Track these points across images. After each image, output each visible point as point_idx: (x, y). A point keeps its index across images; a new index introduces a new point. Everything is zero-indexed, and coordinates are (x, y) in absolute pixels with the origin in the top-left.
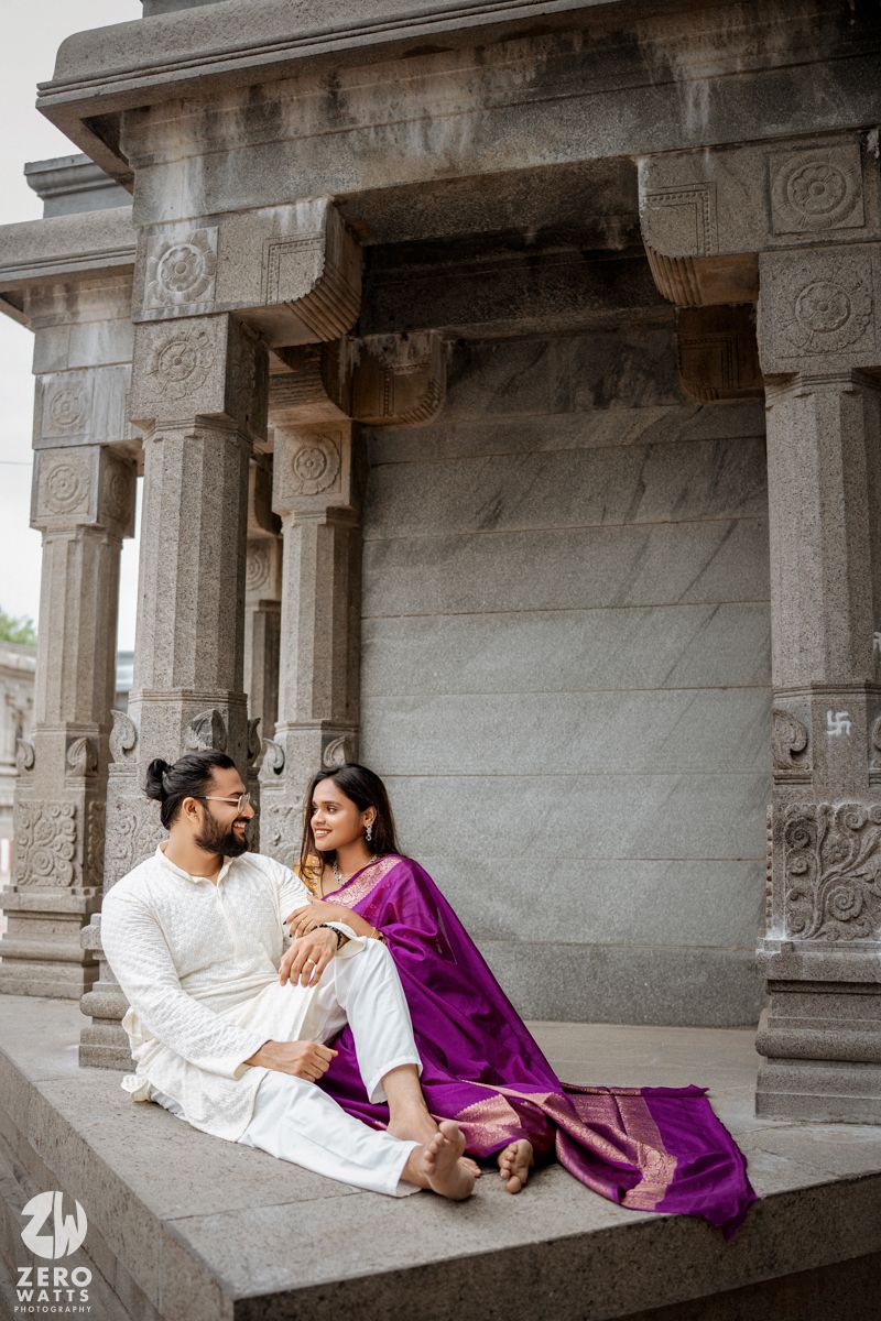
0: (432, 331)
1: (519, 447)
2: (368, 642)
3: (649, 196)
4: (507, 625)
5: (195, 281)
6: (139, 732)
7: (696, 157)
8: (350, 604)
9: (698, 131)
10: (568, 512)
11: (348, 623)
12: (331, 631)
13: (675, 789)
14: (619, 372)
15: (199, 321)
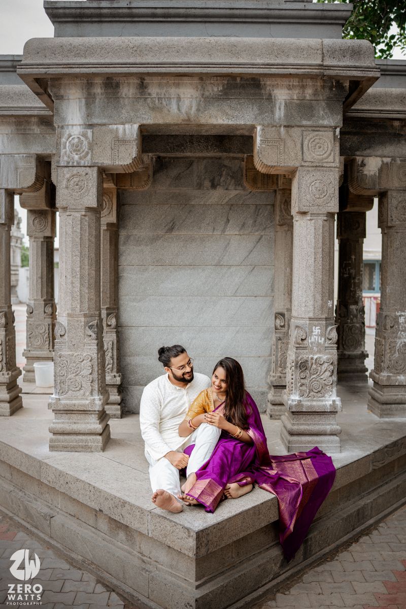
0: (150, 154)
1: (181, 202)
2: (121, 275)
3: (261, 141)
4: (176, 271)
5: (83, 152)
6: (67, 329)
7: (278, 128)
8: (115, 260)
9: (280, 119)
10: (200, 228)
11: (115, 268)
12: (109, 272)
13: (238, 332)
14: (221, 175)
15: (85, 168)
